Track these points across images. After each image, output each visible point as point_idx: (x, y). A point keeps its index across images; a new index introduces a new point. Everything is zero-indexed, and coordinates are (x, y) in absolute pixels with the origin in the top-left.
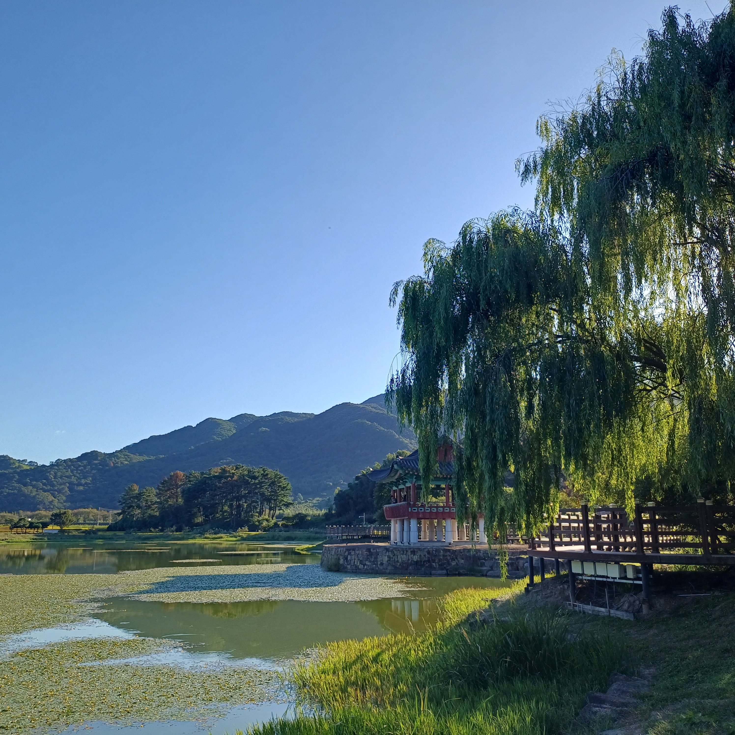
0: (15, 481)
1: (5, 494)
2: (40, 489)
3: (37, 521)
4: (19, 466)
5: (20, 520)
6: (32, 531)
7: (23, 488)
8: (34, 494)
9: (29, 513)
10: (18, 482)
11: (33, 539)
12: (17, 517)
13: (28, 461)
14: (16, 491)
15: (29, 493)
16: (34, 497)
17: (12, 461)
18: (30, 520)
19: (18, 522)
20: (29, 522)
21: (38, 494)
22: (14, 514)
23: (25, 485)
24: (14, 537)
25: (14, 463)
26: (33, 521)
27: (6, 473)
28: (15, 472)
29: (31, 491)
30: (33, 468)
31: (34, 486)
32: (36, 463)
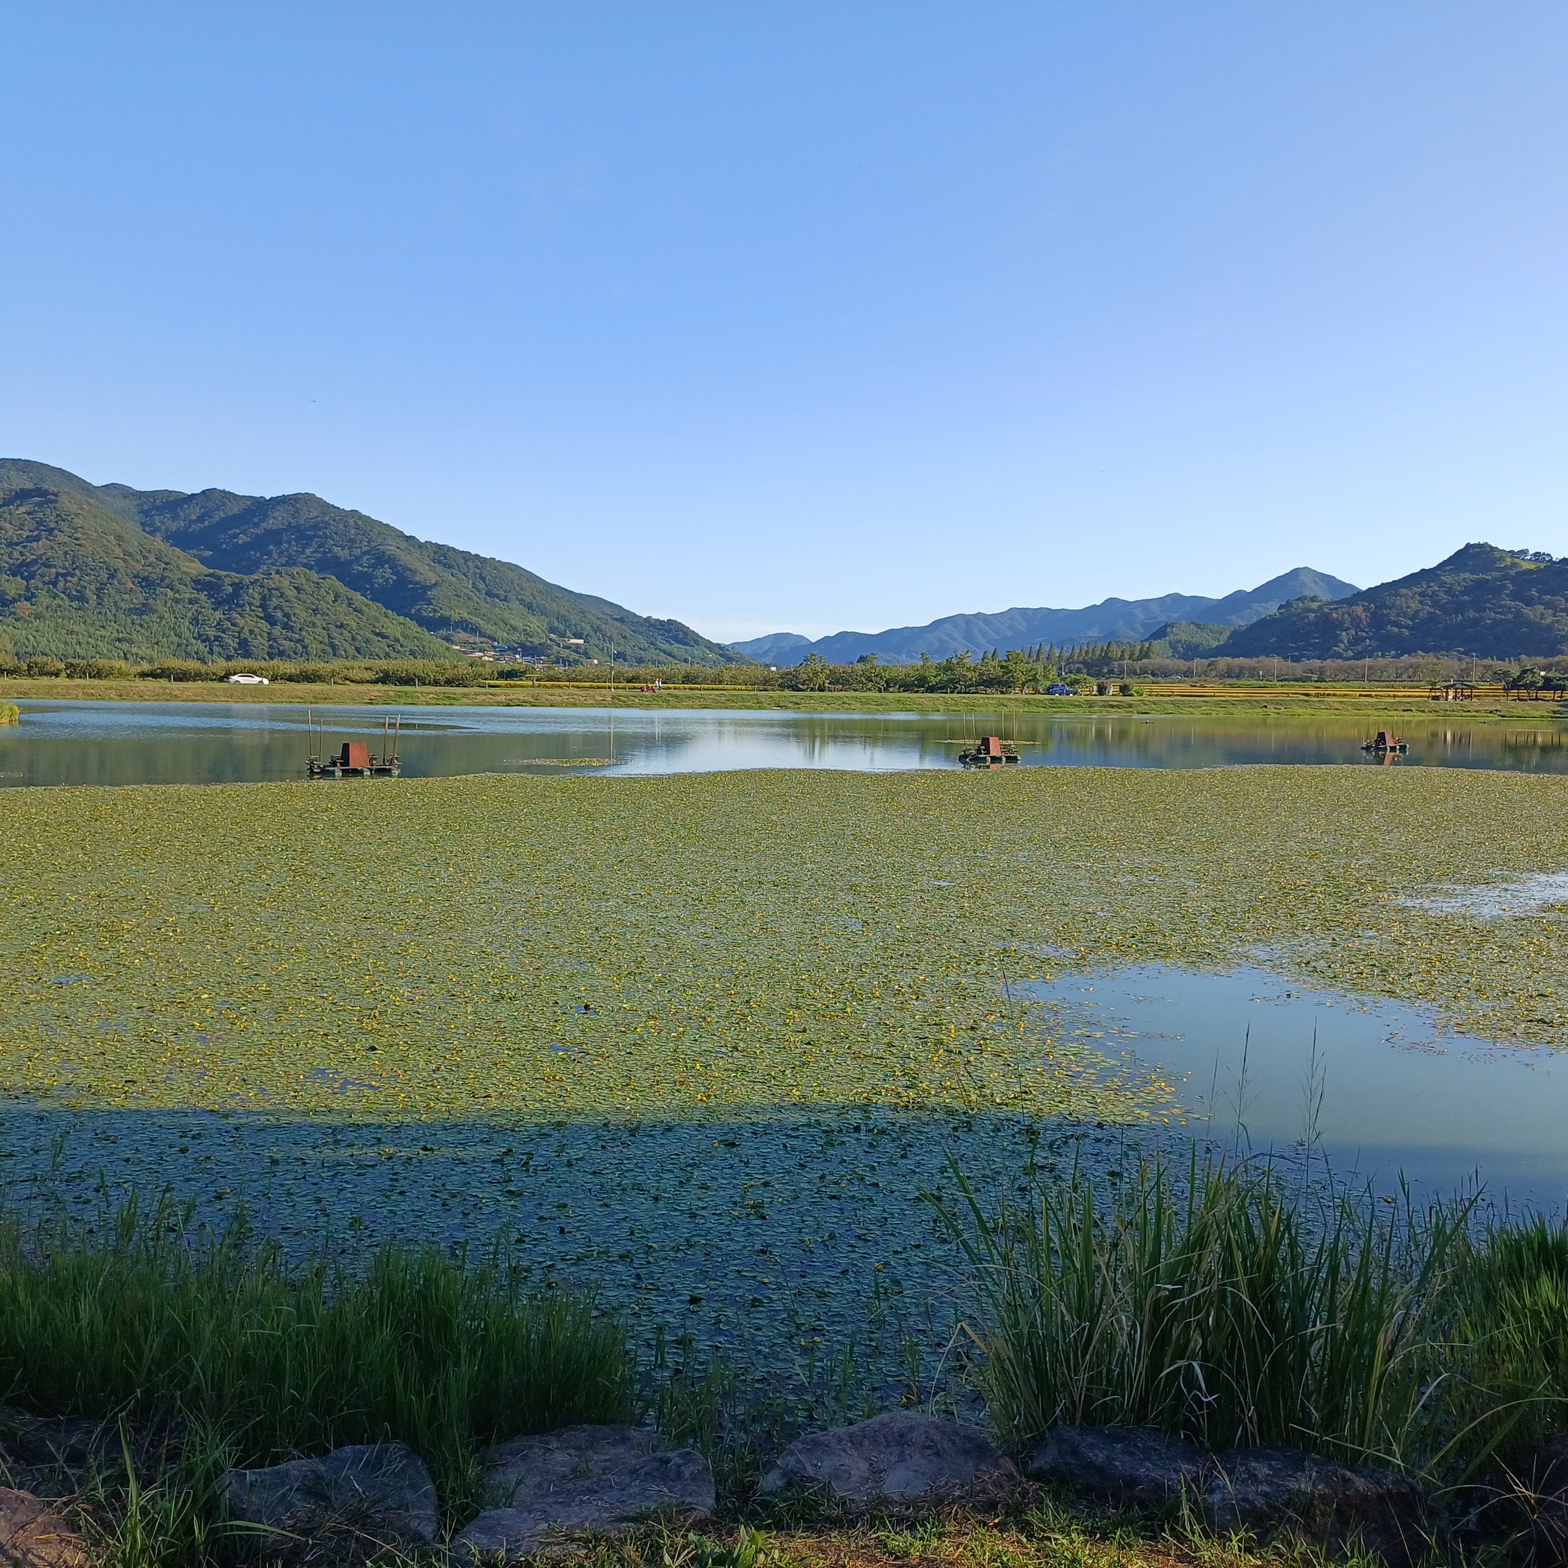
0: (1507, 595)
1: (1489, 622)
2: (1562, 610)
3: (1558, 675)
4: (1514, 565)
5: (1525, 672)
6: (1549, 694)
7: (1527, 611)
8: (1548, 621)
9: (1541, 660)
10: (1515, 596)
11: (1554, 712)
12: (1517, 668)
13: (1531, 552)
14: (1510, 617)
15: (1537, 620)
16: (1549, 627)
17: (1497, 555)
18: (1543, 673)
19: (1520, 677)
20: (1543, 677)
21: (1557, 621)
22: (1510, 662)
23: (1529, 602)
24: (1513, 708)
25: (1502, 559)
26: (1551, 675)
27: (1487, 581)
28: (1505, 577)
29: (1542, 614)
30: (1542, 566)
31: (1548, 605)
32: (1549, 555)
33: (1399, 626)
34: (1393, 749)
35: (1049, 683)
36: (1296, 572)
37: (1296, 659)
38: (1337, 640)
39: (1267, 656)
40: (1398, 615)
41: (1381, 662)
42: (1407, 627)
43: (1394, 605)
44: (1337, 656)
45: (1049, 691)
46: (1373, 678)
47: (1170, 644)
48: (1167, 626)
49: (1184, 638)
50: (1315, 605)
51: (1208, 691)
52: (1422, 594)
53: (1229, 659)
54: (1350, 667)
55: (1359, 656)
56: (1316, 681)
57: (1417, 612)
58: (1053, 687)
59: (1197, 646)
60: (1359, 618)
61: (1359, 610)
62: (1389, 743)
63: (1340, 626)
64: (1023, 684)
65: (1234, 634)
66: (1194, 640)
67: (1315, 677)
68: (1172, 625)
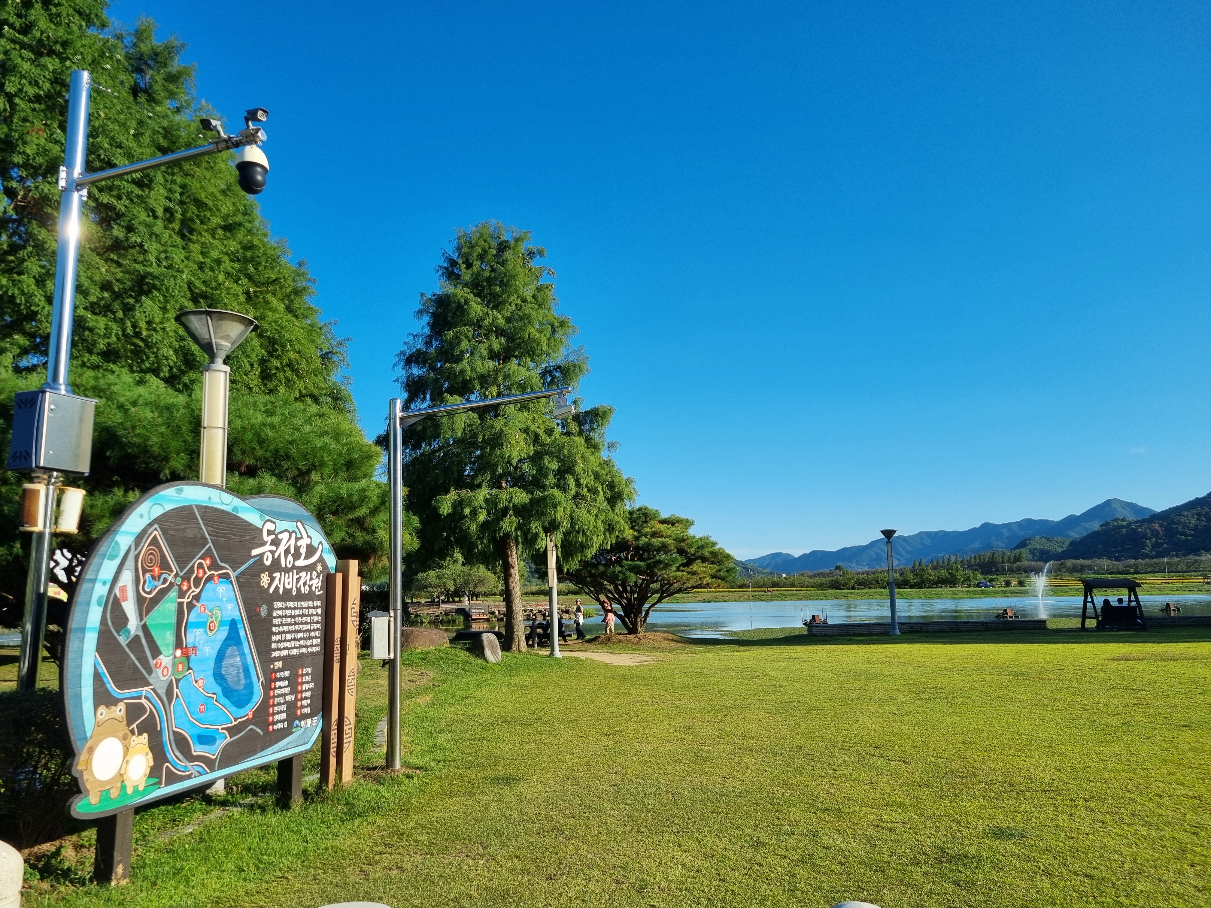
33: (1186, 535)
36: (1108, 503)
37: (1118, 559)
38: (1144, 546)
39: (1099, 558)
40: (1184, 528)
41: (1175, 559)
42: (1191, 535)
43: (1180, 522)
44: (1145, 556)
46: (1171, 569)
47: (1030, 550)
48: (1026, 540)
49: (1038, 546)
50: (1124, 523)
52: (1197, 514)
53: (1073, 560)
54: (1155, 563)
55: (1160, 555)
56: (1133, 573)
57: (1197, 525)
59: (1048, 552)
60: (1157, 531)
61: (1156, 526)
63: (1145, 536)
65: (1072, 543)
66: (1046, 548)
67: (1132, 570)
68: (1030, 539)
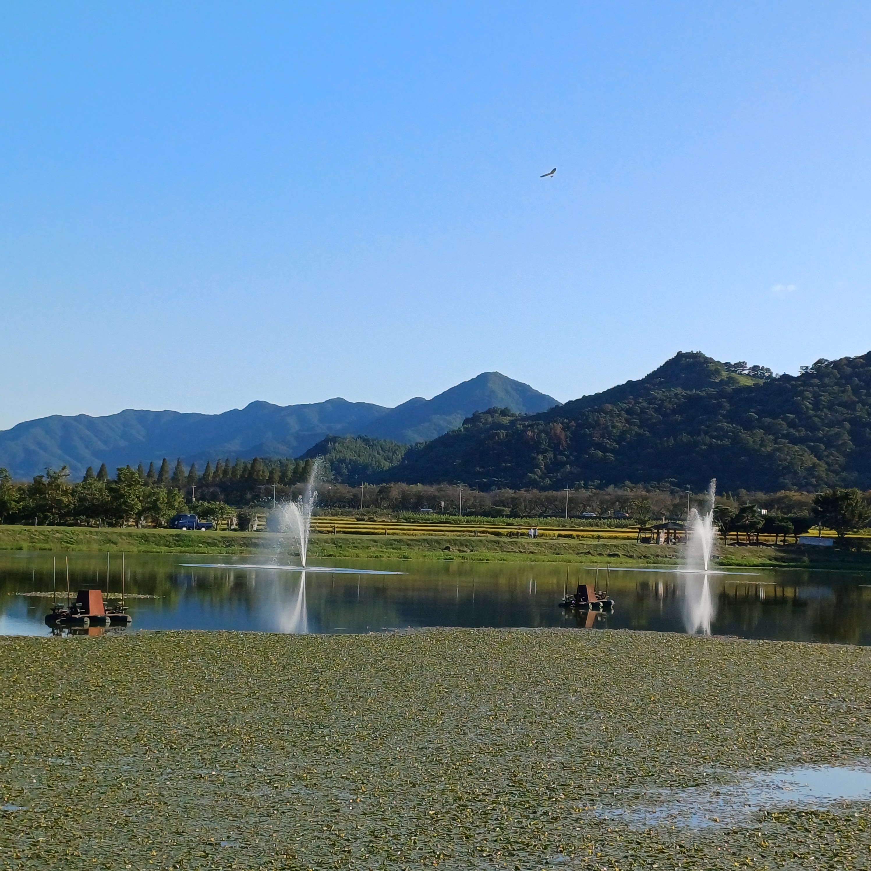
0: (723, 415)
1: (704, 447)
2: (785, 436)
3: (780, 514)
4: (731, 380)
5: (743, 510)
6: (771, 539)
7: (745, 435)
8: (769, 449)
9: (761, 496)
10: (731, 418)
11: (776, 559)
12: (736, 504)
13: (749, 365)
14: (727, 442)
15: (757, 447)
16: (770, 456)
17: (712, 367)
18: (764, 512)
19: (739, 517)
20: (764, 516)
21: (778, 450)
22: (728, 497)
23: (748, 426)
24: (732, 553)
25: (717, 372)
26: (773, 514)
27: (701, 397)
28: (722, 394)
29: (762, 440)
30: (761, 382)
31: (768, 430)
32: (768, 370)
33: (604, 450)
34: (596, 606)
35: (173, 513)
36: (484, 378)
37: (484, 488)
38: (533, 465)
39: (451, 483)
40: (603, 436)
41: (584, 493)
42: (613, 451)
43: (598, 424)
44: (533, 484)
45: (173, 523)
46: (574, 512)
47: (332, 463)
48: (327, 440)
49: (349, 455)
50: (506, 420)
51: (378, 527)
52: (629, 412)
53: (404, 486)
54: (548, 499)
55: (558, 486)
56: (508, 516)
57: (624, 432)
58: (178, 517)
59: (365, 467)
60: (559, 438)
61: (558, 428)
62: (592, 599)
63: (536, 447)
64: (139, 515)
65: (411, 454)
66: (361, 460)
67: (507, 511)
68: (334, 440)
